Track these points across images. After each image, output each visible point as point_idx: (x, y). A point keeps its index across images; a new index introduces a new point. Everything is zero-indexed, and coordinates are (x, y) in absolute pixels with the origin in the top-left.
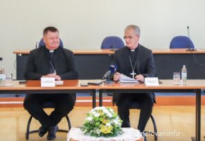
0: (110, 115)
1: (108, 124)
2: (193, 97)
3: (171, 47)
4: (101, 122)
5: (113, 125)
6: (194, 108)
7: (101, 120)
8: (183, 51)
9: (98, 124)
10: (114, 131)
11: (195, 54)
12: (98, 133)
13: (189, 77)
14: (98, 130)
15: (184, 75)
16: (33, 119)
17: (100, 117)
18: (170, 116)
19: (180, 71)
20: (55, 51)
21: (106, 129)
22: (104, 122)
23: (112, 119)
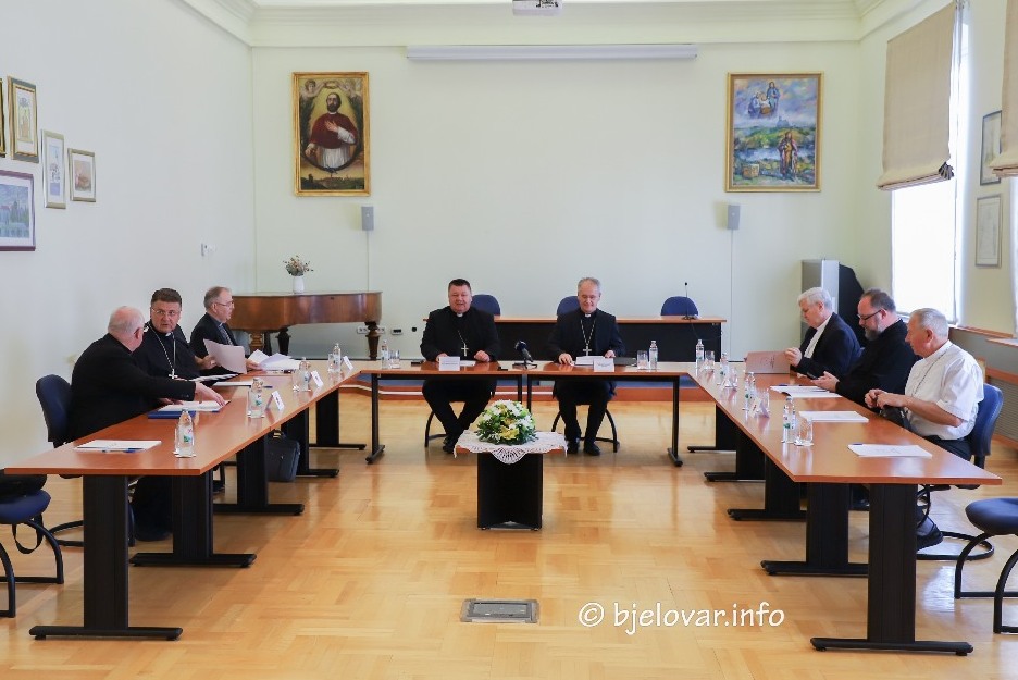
0: (516, 413)
1: (512, 426)
2: (670, 387)
3: (664, 313)
4: (502, 423)
5: (519, 426)
6: (671, 404)
7: (503, 419)
8: (678, 319)
9: (497, 424)
10: (520, 435)
11: (695, 324)
12: (498, 439)
13: (661, 358)
15: (654, 354)
16: (435, 416)
17: (501, 415)
18: (659, 417)
19: (646, 349)
20: (464, 314)
21: (508, 433)
22: (507, 422)
23: (519, 418)
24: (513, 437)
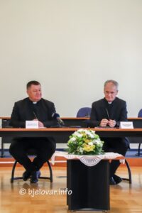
0: (92, 136)
1: (91, 143)
4: (84, 142)
5: (95, 144)
7: (84, 139)
9: (81, 143)
10: (96, 149)
12: (82, 151)
14: (81, 149)
17: (83, 137)
20: (38, 102)
21: (89, 147)
22: (87, 141)
23: (93, 139)
24: (92, 150)
